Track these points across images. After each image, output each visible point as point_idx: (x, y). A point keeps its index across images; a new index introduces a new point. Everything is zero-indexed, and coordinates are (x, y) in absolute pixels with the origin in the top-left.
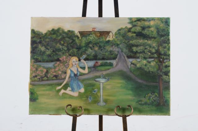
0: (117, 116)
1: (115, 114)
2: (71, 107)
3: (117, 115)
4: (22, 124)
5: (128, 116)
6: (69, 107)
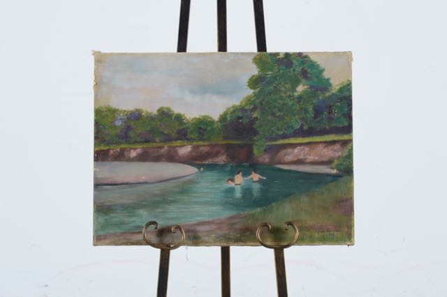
3: (262, 244)
4: (47, 286)
5: (287, 246)
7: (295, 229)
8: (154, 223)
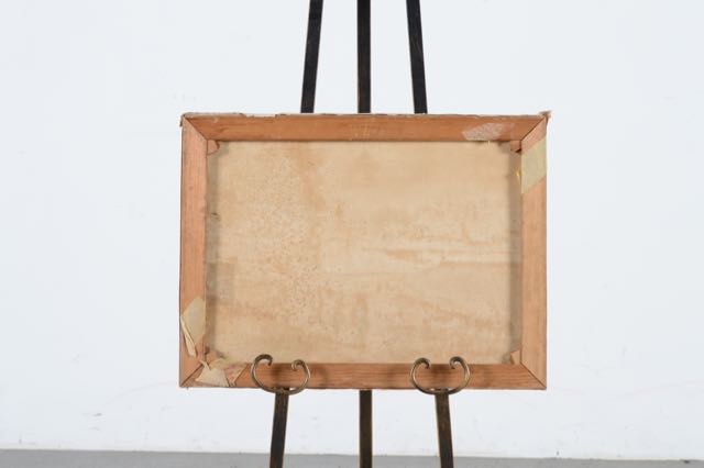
2: (270, 364)
3: (417, 387)
4: (99, 415)
6: (265, 361)
7: (464, 367)
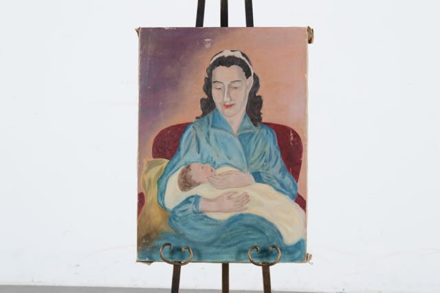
0: (252, 264)
1: (249, 261)
2: (170, 248)
3: (252, 262)
4: (78, 266)
5: (272, 264)
7: (278, 251)
8: (169, 244)
